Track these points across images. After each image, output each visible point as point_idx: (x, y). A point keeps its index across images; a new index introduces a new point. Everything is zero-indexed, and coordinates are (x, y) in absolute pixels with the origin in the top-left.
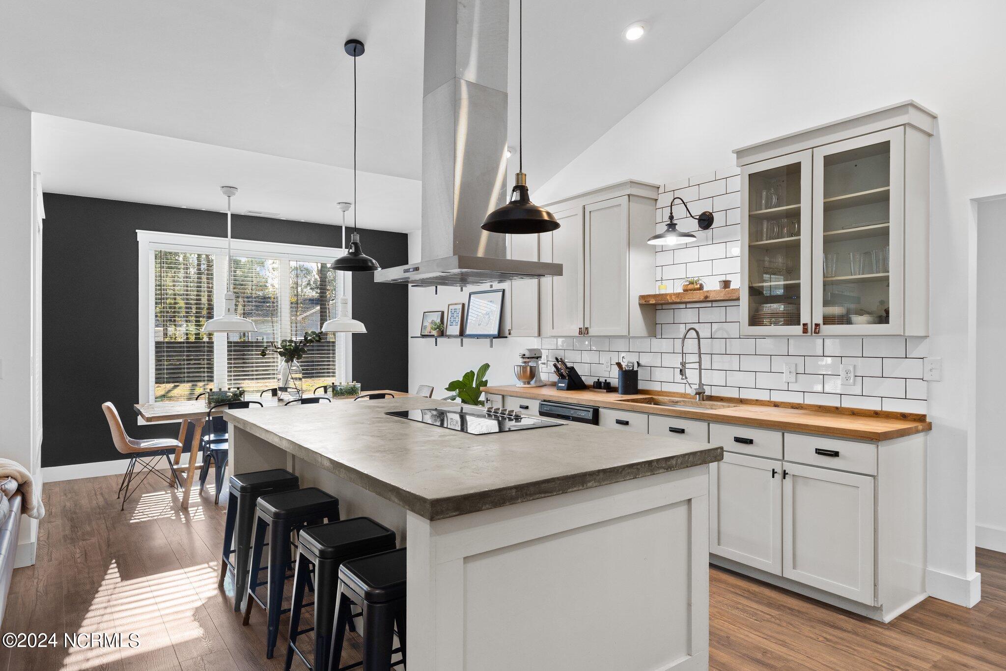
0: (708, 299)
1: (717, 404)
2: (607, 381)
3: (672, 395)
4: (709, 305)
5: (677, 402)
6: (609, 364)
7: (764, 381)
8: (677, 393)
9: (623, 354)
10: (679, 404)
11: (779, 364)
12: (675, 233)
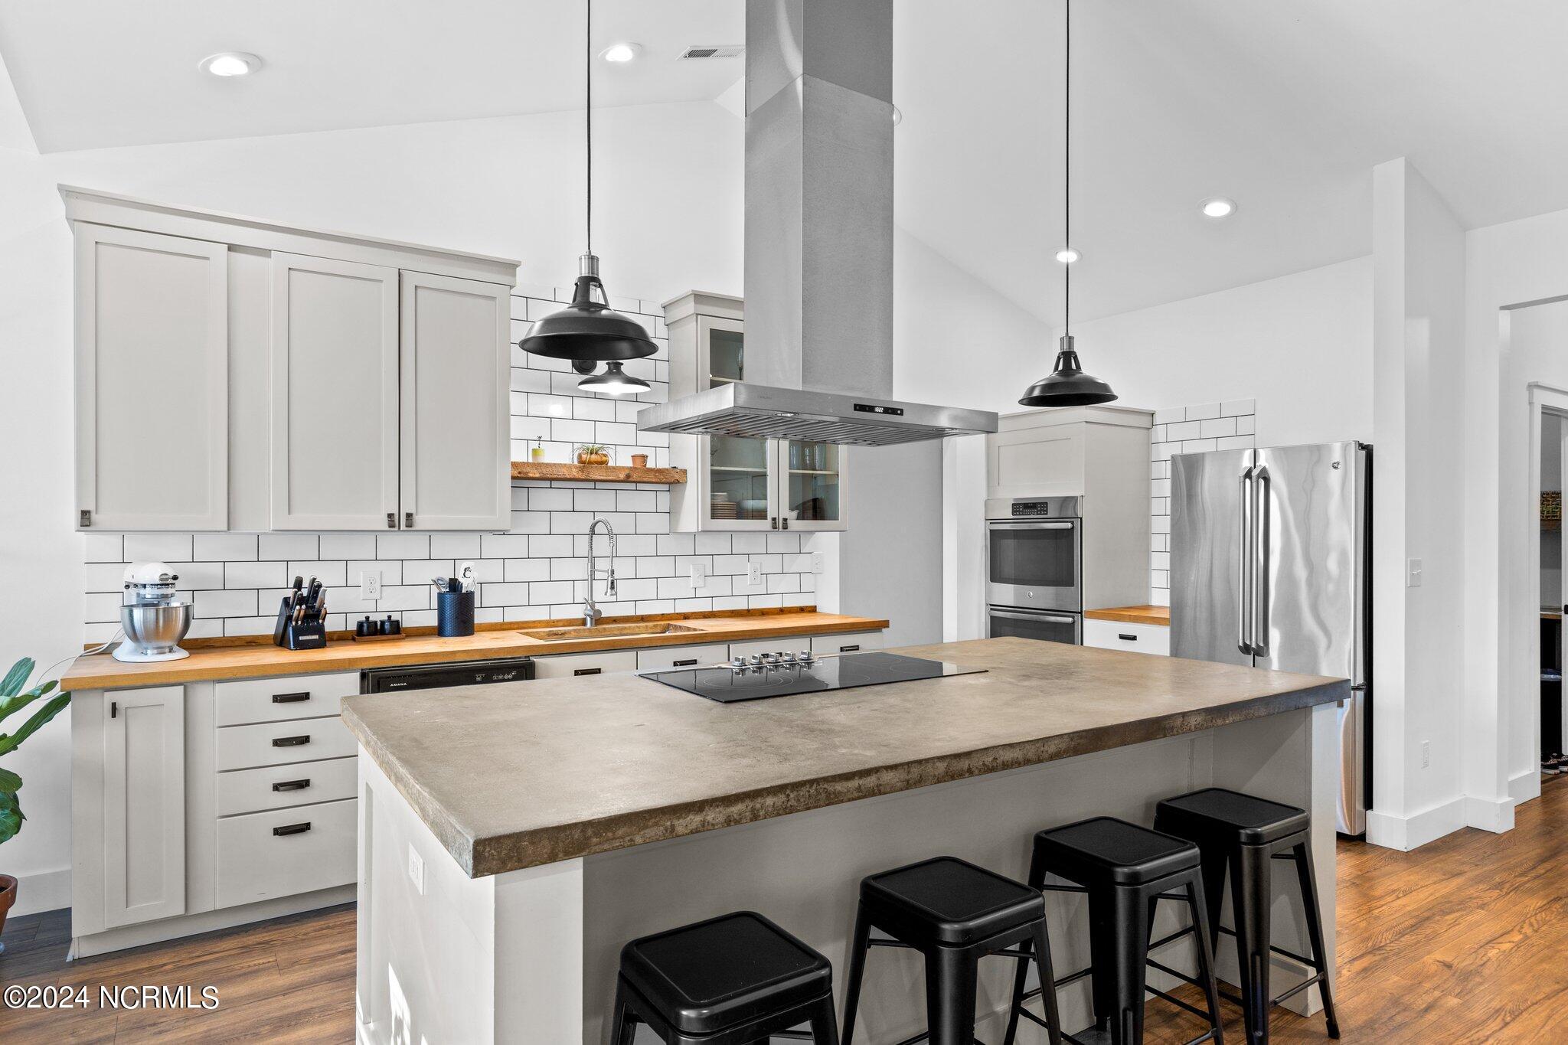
0: (631, 479)
1: (605, 629)
2: (370, 619)
3: (524, 625)
4: (633, 486)
5: (563, 634)
6: (378, 586)
7: (668, 589)
8: (540, 622)
9: (465, 564)
10: (567, 636)
11: (686, 566)
12: (618, 377)
